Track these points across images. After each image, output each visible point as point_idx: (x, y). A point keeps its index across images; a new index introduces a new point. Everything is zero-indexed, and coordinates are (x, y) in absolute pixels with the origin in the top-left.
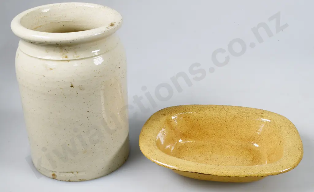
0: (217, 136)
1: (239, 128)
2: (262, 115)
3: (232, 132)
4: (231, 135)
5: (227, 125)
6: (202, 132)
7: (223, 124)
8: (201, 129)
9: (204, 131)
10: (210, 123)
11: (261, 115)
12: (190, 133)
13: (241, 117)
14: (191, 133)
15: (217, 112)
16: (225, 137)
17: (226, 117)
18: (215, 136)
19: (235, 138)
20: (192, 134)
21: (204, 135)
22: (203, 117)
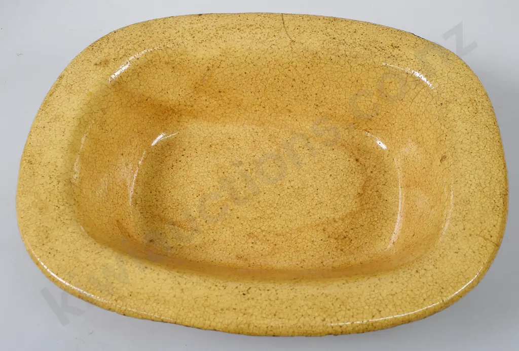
0: (267, 108)
1: (327, 87)
2: (396, 51)
3: (310, 98)
4: (307, 107)
5: (294, 80)
6: (225, 98)
7: (283, 77)
8: (220, 92)
9: (229, 96)
10: (245, 75)
11: (393, 54)
12: (189, 103)
13: (333, 57)
14: (193, 103)
15: (263, 42)
16: (290, 111)
17: (290, 57)
18: (263, 109)
19: (318, 114)
20: (195, 106)
21: (231, 106)
22: (223, 58)
